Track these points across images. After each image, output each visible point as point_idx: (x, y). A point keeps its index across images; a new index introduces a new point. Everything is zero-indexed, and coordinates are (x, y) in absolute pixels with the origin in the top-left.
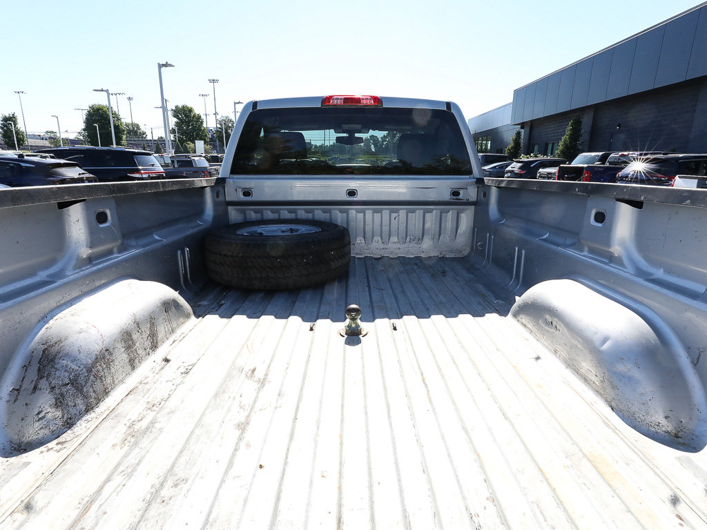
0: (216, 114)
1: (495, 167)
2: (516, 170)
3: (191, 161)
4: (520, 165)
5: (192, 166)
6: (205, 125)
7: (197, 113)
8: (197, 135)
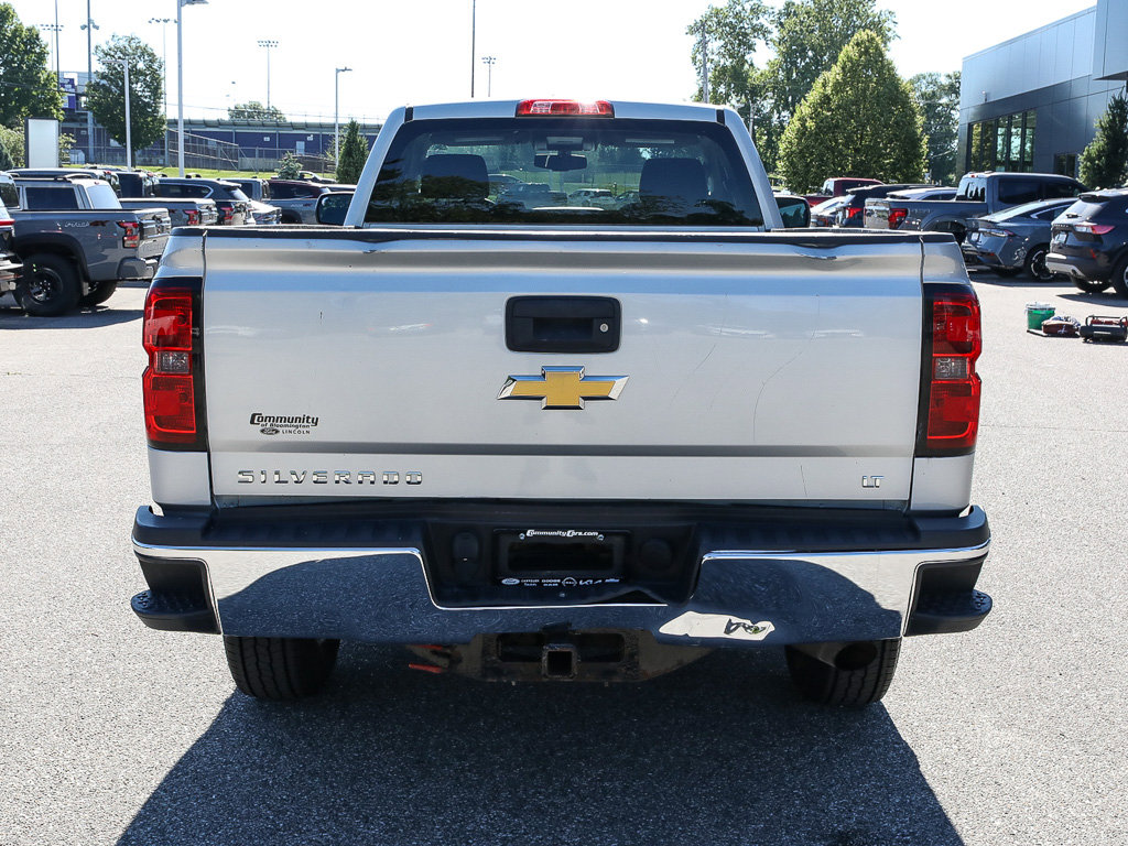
0: (89, 26)
1: (1027, 215)
2: (1085, 226)
3: (71, 192)
4: (1093, 207)
5: (74, 206)
6: (50, 65)
7: (26, 25)
8: (24, 98)
